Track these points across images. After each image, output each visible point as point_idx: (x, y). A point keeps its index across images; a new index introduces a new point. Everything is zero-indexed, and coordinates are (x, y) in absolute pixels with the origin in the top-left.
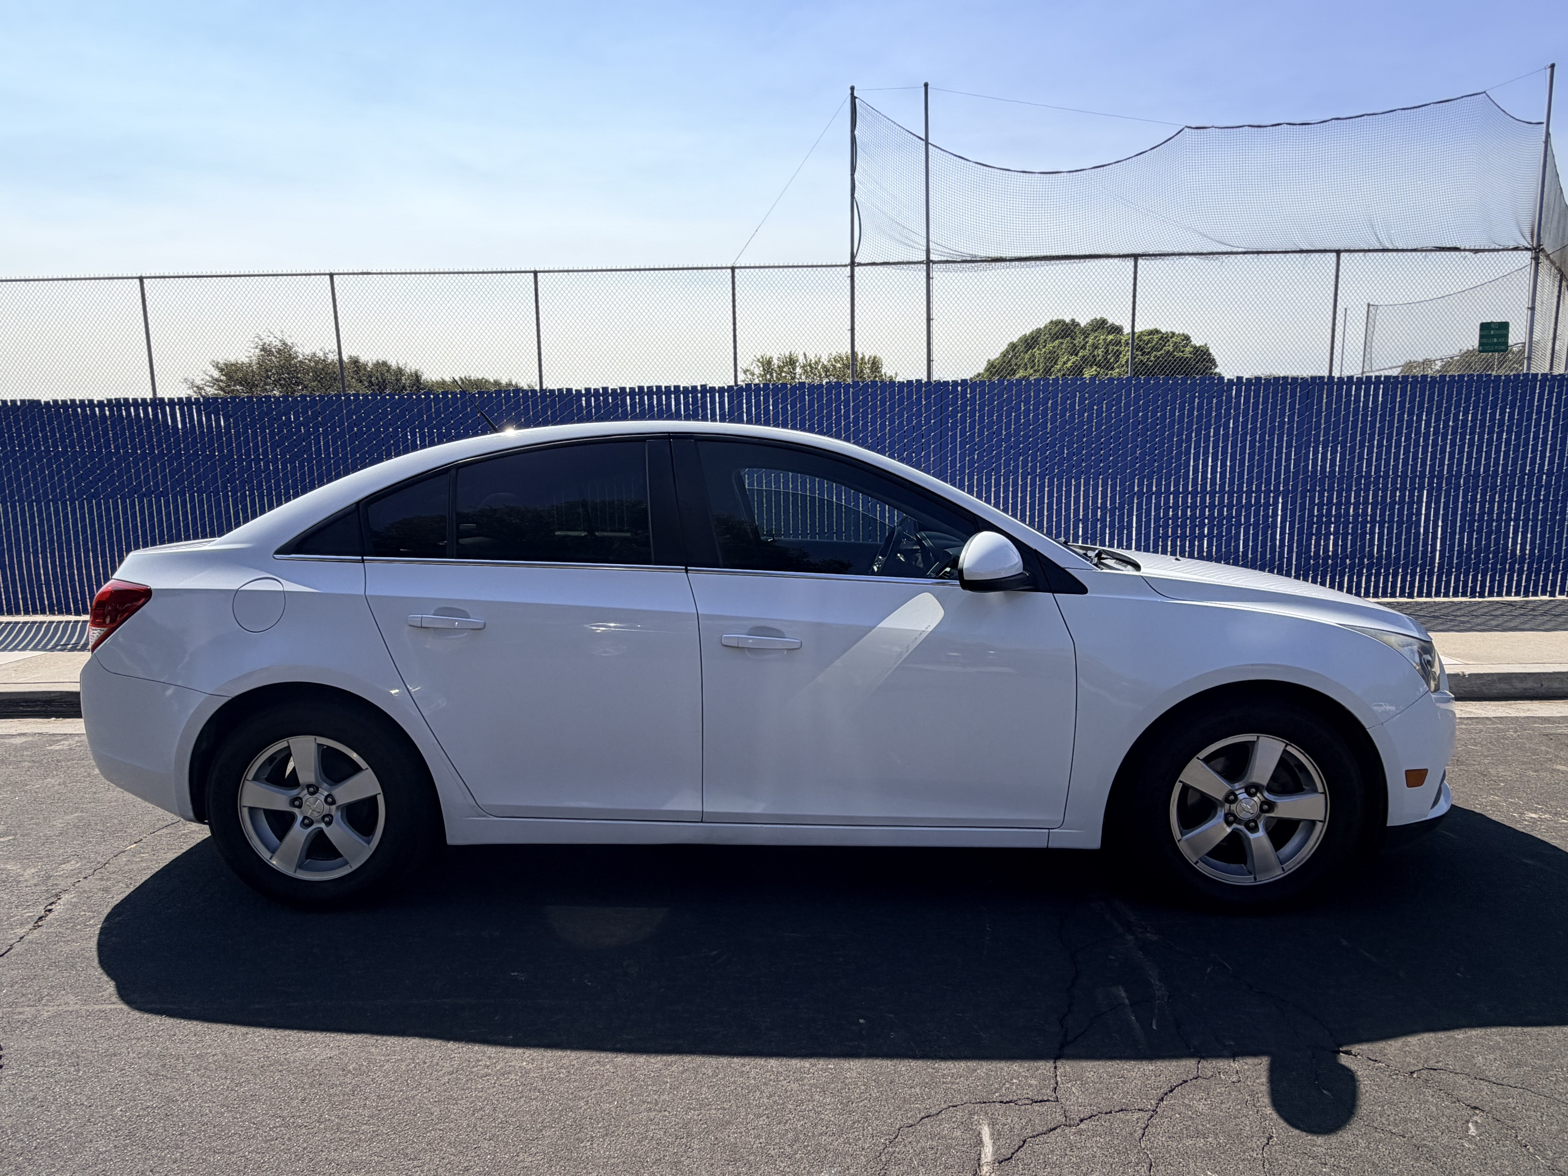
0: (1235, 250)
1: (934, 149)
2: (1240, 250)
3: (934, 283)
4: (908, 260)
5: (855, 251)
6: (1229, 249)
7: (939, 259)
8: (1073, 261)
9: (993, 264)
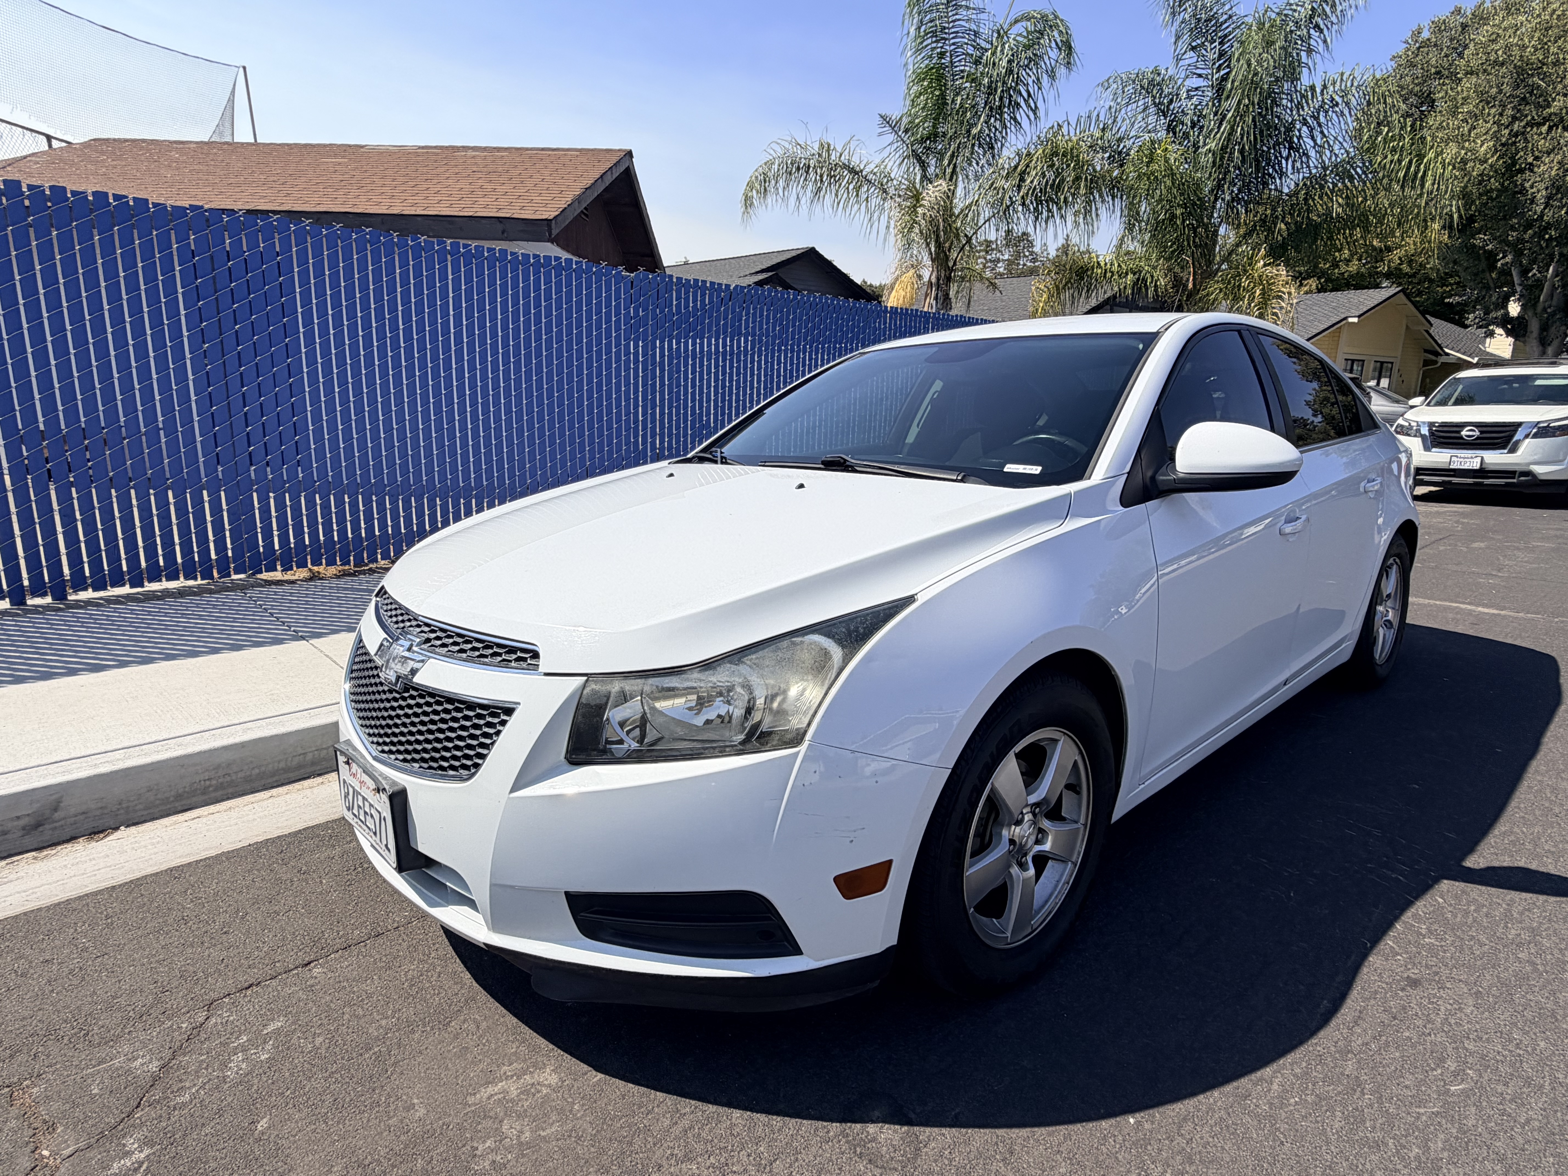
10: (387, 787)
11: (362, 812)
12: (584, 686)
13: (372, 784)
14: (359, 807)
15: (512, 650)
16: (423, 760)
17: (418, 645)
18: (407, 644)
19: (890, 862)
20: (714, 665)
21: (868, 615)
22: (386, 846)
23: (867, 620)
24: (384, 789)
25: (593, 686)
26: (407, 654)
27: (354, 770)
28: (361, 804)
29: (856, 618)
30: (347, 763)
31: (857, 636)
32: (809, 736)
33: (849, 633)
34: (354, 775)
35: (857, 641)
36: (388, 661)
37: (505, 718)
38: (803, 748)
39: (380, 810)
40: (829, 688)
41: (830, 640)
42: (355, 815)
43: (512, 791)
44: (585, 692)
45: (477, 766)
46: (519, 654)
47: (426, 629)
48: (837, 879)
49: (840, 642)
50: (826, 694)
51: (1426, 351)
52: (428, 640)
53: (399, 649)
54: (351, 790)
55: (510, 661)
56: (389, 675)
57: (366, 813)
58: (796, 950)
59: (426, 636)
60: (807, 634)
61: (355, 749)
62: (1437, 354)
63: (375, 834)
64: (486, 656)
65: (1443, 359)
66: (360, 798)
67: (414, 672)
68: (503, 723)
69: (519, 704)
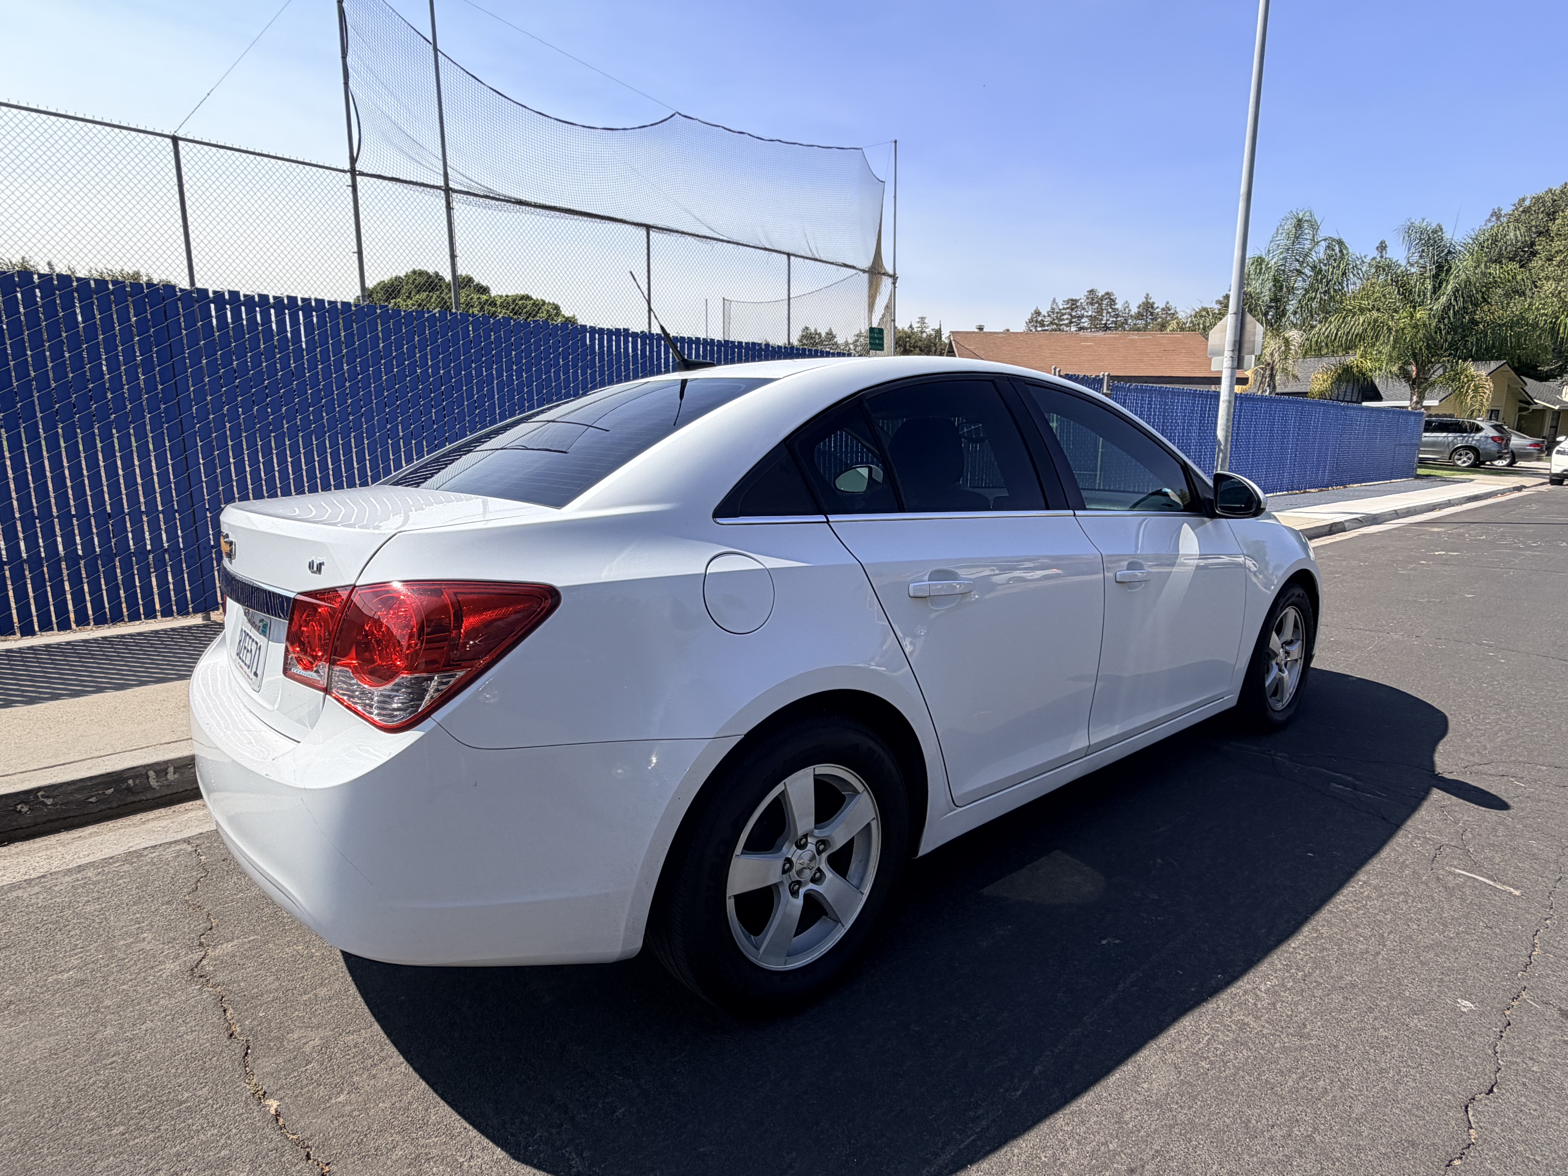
0: (721, 237)
1: (443, 57)
2: (725, 238)
3: (456, 214)
4: (422, 181)
5: (355, 155)
6: (717, 236)
7: (459, 188)
9: (518, 206)
51: (1520, 401)
62: (1529, 403)
65: (1534, 407)
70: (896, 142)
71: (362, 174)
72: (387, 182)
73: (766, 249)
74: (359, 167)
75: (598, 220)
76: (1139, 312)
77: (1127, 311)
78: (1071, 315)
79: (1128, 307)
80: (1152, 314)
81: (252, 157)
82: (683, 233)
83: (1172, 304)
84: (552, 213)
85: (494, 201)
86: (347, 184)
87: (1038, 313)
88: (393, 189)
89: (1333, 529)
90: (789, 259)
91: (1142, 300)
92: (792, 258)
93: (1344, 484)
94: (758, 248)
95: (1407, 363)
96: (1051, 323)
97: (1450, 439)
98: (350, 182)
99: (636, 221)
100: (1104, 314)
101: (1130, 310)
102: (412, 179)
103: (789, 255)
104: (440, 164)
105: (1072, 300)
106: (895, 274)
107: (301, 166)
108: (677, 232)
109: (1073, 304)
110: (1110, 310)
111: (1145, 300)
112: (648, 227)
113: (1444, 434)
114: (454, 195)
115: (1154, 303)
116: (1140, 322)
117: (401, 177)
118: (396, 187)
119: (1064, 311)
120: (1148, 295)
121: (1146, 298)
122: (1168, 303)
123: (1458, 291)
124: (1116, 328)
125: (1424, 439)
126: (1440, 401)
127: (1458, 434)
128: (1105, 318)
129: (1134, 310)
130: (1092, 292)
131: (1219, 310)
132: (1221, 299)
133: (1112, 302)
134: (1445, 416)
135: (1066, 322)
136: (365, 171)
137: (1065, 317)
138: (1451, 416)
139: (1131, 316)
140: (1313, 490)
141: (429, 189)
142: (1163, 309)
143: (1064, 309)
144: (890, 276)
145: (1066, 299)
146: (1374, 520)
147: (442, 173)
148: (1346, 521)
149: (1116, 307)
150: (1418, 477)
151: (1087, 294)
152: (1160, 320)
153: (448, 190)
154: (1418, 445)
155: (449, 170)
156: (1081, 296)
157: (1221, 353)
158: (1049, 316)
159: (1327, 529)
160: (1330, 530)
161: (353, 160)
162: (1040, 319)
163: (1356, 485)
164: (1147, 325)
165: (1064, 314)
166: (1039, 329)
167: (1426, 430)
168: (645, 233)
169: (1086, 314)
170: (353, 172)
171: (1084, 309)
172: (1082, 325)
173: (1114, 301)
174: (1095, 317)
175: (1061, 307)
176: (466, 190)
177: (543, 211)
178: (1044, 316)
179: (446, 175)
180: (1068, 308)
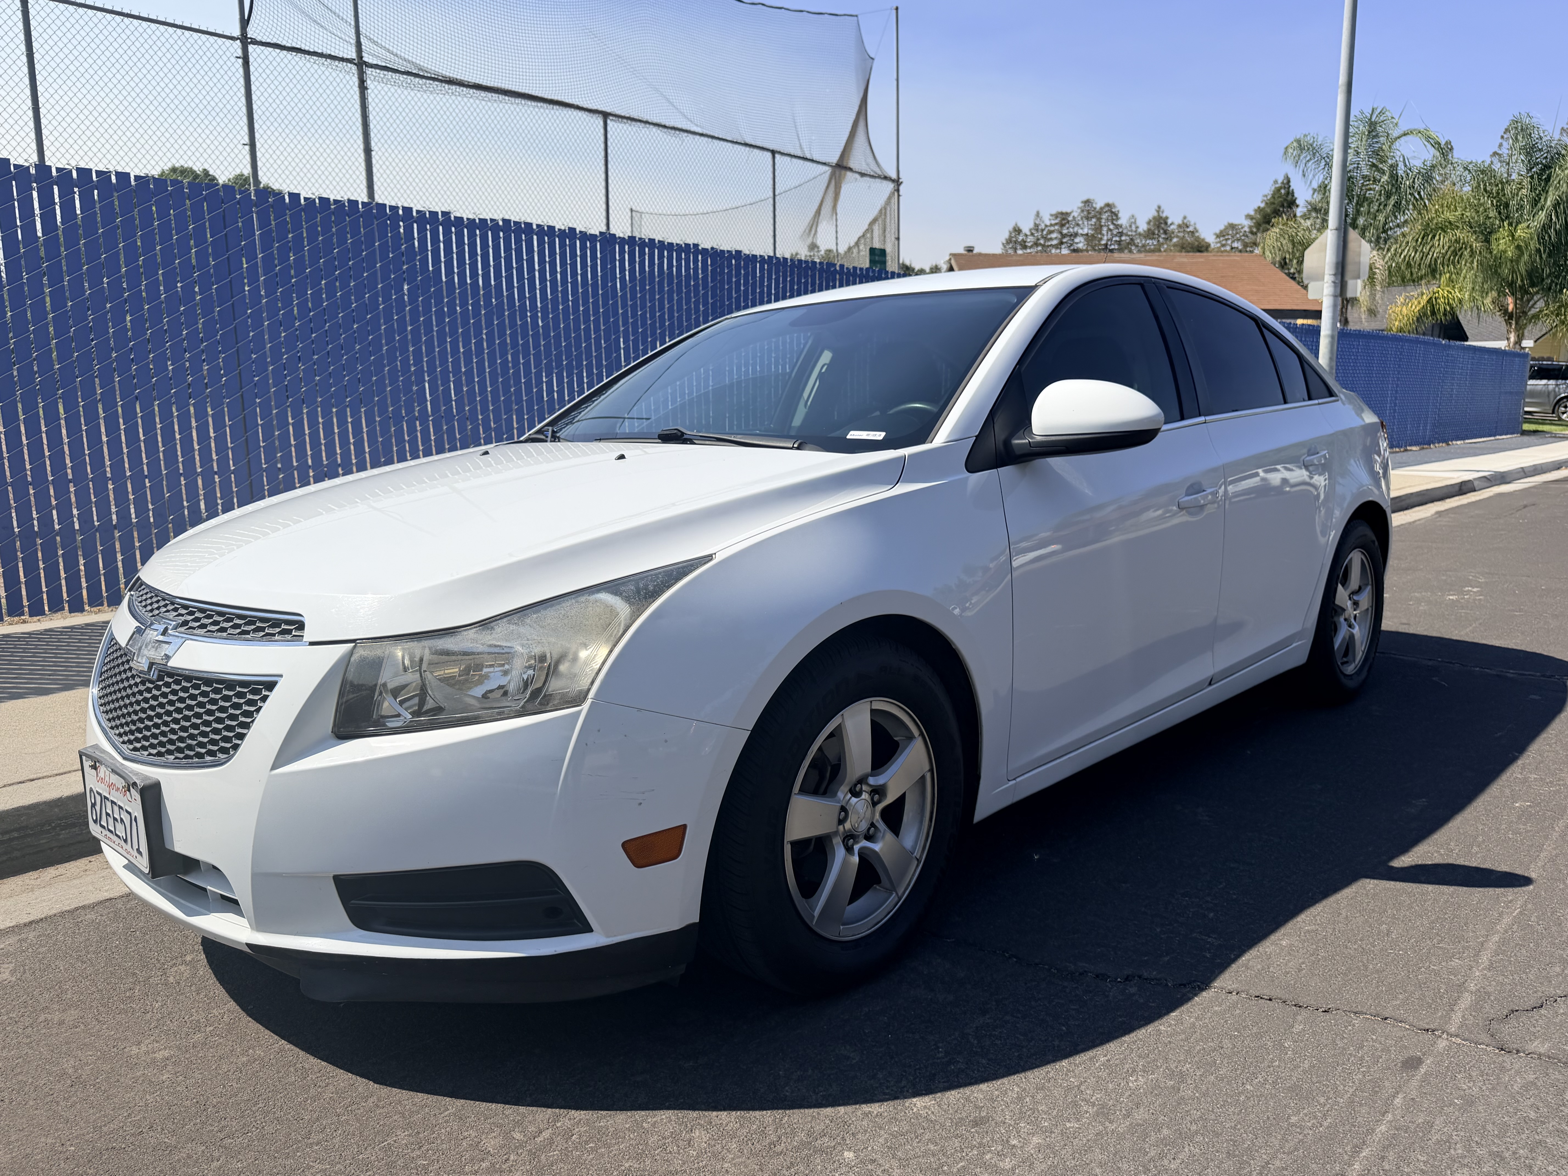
0: (698, 130)
2: (702, 131)
3: (371, 95)
4: (329, 52)
5: (246, 17)
7: (375, 62)
8: (539, 104)
9: (447, 86)
10: (138, 782)
11: (111, 821)
12: (351, 653)
13: (120, 783)
14: (108, 814)
15: (276, 624)
16: (180, 750)
17: (175, 628)
18: (161, 628)
19: (684, 827)
20: (492, 625)
21: (660, 573)
22: (138, 850)
23: (658, 578)
24: (135, 784)
25: (362, 652)
26: (161, 638)
27: (101, 775)
28: (110, 812)
29: (647, 577)
30: (94, 767)
31: (646, 593)
32: (591, 694)
33: (638, 591)
34: (102, 780)
35: (645, 598)
36: (140, 648)
37: (267, 693)
38: (586, 706)
39: (130, 810)
40: (615, 646)
41: (617, 598)
42: (103, 827)
43: (274, 767)
44: (352, 659)
45: (236, 747)
46: (283, 627)
47: (184, 611)
48: (625, 845)
49: (627, 599)
50: (611, 651)
52: (185, 623)
53: (152, 635)
54: (98, 798)
55: (274, 635)
56: (141, 664)
57: (115, 819)
58: (588, 929)
59: (183, 618)
60: (593, 593)
61: (104, 751)
63: (125, 841)
64: (248, 633)
66: (109, 804)
67: (168, 657)
68: (264, 699)
69: (281, 676)
70: (897, 9)
71: (255, 42)
72: (285, 52)
73: (746, 145)
74: (251, 33)
75: (545, 105)
76: (1149, 230)
77: (1134, 228)
78: (1061, 233)
79: (1135, 223)
80: (1165, 232)
81: (118, 18)
82: (647, 122)
83: (1191, 220)
84: (489, 95)
85: (417, 79)
86: (236, 55)
87: (1017, 231)
88: (294, 63)
89: (1463, 488)
90: (774, 158)
91: (1152, 213)
92: (777, 156)
93: (1446, 441)
94: (736, 143)
95: (1503, 294)
96: (1036, 244)
97: (1551, 387)
98: (239, 53)
99: (590, 107)
100: (1104, 232)
101: (1137, 227)
102: (316, 50)
103: (773, 152)
104: (352, 32)
105: (1062, 213)
106: (899, 178)
107: (179, 31)
108: (640, 121)
109: (1063, 218)
110: (1112, 227)
111: (1156, 214)
112: (605, 115)
113: (1544, 382)
114: (369, 71)
115: (1167, 218)
116: (1149, 242)
117: (303, 47)
118: (297, 59)
119: (1052, 228)
120: (1159, 207)
121: (1158, 212)
122: (1185, 218)
123: (1559, 204)
124: (1121, 250)
125: (1528, 387)
126: (1535, 342)
127: (1560, 382)
128: (1105, 238)
129: (1143, 227)
130: (1087, 202)
131: (1250, 227)
132: (1252, 213)
133: (1115, 216)
134: (1543, 359)
135: (1055, 242)
136: (259, 38)
137: (1054, 235)
138: (1549, 359)
139: (1140, 234)
140: (1414, 448)
141: (337, 63)
142: (1179, 226)
143: (1051, 225)
144: (893, 181)
145: (1054, 212)
146: (1502, 478)
147: (353, 41)
148: (1475, 479)
149: (1119, 222)
150: (1524, 433)
151: (1081, 205)
152: (1175, 240)
153: (361, 64)
154: (1522, 394)
155: (363, 40)
156: (1073, 207)
157: (1320, 278)
158: (1032, 234)
159: (1457, 488)
160: (1460, 489)
161: (245, 23)
162: (1020, 238)
163: (1459, 442)
164: (1160, 245)
165: (1051, 232)
166: (1020, 252)
167: (1532, 377)
168: (602, 123)
169: (1080, 231)
170: (245, 40)
171: (1078, 225)
172: (1075, 246)
173: (1116, 215)
174: (1093, 235)
175: (1048, 223)
176: (384, 64)
177: (478, 93)
178: (1026, 235)
179: (359, 45)
180: (1056, 224)
